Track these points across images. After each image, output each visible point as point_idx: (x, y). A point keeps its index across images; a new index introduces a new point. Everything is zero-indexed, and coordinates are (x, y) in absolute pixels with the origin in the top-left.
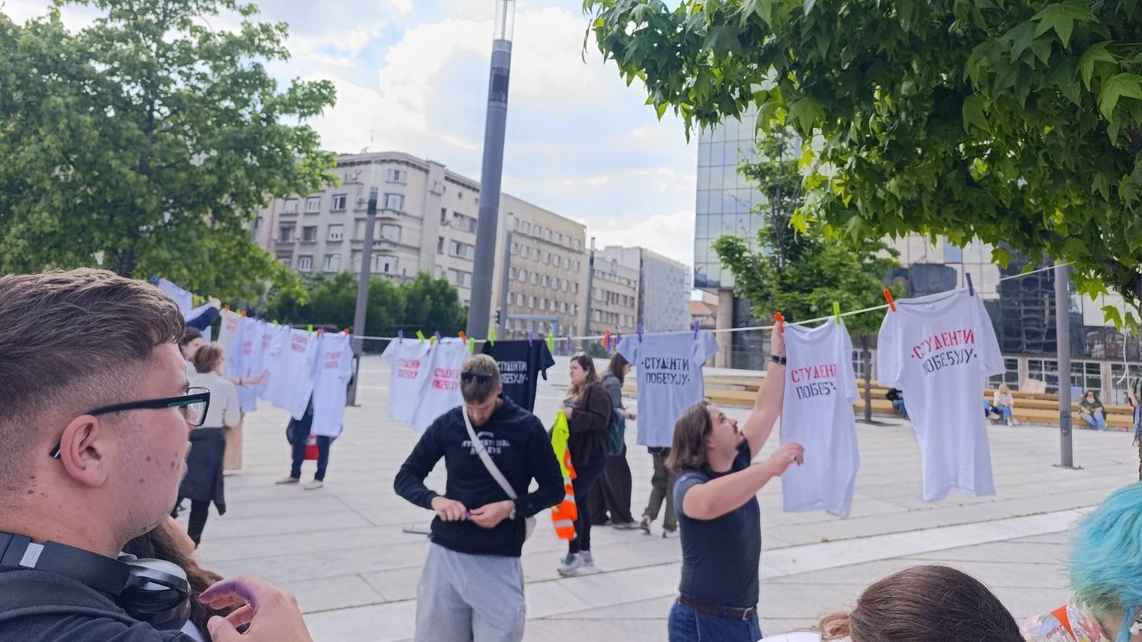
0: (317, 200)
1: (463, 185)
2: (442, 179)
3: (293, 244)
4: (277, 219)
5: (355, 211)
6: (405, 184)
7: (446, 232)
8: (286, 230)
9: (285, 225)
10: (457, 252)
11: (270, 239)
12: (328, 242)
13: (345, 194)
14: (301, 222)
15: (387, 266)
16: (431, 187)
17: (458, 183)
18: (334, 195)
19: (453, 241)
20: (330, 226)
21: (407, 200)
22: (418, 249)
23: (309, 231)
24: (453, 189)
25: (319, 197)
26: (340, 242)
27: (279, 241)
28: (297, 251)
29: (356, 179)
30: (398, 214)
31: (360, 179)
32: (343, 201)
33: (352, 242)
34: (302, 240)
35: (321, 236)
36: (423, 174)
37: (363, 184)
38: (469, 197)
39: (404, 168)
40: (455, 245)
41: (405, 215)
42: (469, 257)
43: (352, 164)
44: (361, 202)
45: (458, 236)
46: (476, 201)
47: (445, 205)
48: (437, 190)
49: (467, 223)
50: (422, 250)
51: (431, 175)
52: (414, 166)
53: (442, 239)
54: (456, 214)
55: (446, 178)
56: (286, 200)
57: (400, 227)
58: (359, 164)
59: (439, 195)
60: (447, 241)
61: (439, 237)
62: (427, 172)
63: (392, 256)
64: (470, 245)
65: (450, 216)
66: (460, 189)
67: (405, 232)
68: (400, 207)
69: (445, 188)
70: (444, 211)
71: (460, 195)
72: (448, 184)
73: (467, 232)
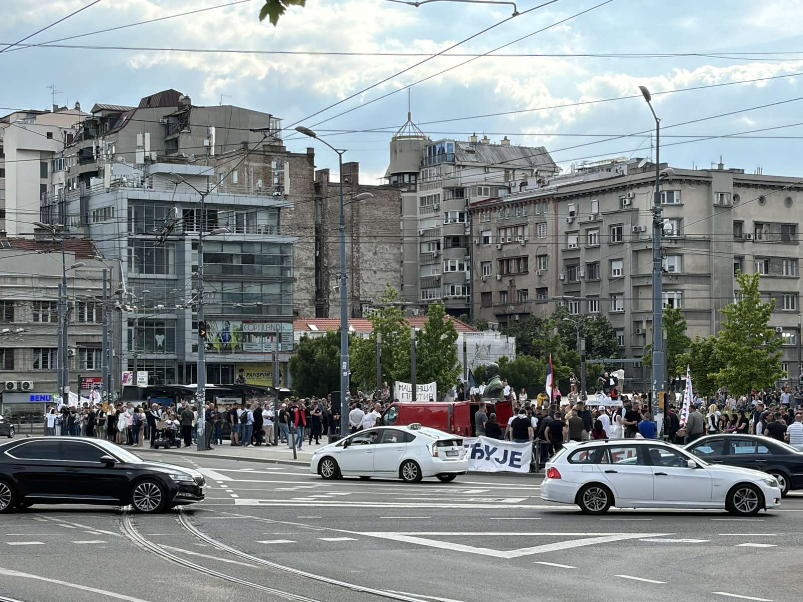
0: (596, 232)
1: (764, 187)
2: (730, 188)
3: (580, 283)
4: (561, 257)
5: (631, 242)
6: (681, 205)
7: (747, 250)
8: (571, 267)
9: (569, 263)
10: (767, 271)
11: (558, 280)
12: (611, 280)
13: (621, 224)
14: (585, 258)
15: (671, 301)
16: (716, 200)
17: (756, 186)
18: (611, 226)
19: (757, 258)
20: (611, 261)
21: (685, 222)
22: (708, 276)
23: (592, 267)
24: (749, 196)
25: (597, 229)
26: (622, 279)
27: (566, 282)
28: (584, 291)
29: (631, 204)
30: (676, 241)
31: (635, 205)
32: (620, 230)
33: (632, 277)
34: (586, 279)
35: (603, 273)
36: (703, 188)
37: (637, 210)
38: (775, 199)
39: (677, 186)
40: (762, 261)
41: (685, 240)
42: (787, 274)
43: (625, 188)
44: (637, 231)
45: (765, 250)
46: (789, 201)
47: (739, 219)
48: (725, 202)
49: (776, 231)
50: (713, 276)
51: (715, 187)
52: (689, 182)
53: (740, 259)
54: (758, 225)
55: (737, 185)
56: (567, 233)
57: (681, 255)
58: (632, 186)
59: (729, 207)
60: (748, 260)
61: (736, 258)
62: (709, 183)
63: (676, 290)
64: (787, 259)
65: (748, 229)
66: (760, 192)
67: (688, 260)
68: (678, 232)
69: (736, 197)
70: (738, 224)
71: (762, 200)
72: (741, 191)
73: (778, 243)
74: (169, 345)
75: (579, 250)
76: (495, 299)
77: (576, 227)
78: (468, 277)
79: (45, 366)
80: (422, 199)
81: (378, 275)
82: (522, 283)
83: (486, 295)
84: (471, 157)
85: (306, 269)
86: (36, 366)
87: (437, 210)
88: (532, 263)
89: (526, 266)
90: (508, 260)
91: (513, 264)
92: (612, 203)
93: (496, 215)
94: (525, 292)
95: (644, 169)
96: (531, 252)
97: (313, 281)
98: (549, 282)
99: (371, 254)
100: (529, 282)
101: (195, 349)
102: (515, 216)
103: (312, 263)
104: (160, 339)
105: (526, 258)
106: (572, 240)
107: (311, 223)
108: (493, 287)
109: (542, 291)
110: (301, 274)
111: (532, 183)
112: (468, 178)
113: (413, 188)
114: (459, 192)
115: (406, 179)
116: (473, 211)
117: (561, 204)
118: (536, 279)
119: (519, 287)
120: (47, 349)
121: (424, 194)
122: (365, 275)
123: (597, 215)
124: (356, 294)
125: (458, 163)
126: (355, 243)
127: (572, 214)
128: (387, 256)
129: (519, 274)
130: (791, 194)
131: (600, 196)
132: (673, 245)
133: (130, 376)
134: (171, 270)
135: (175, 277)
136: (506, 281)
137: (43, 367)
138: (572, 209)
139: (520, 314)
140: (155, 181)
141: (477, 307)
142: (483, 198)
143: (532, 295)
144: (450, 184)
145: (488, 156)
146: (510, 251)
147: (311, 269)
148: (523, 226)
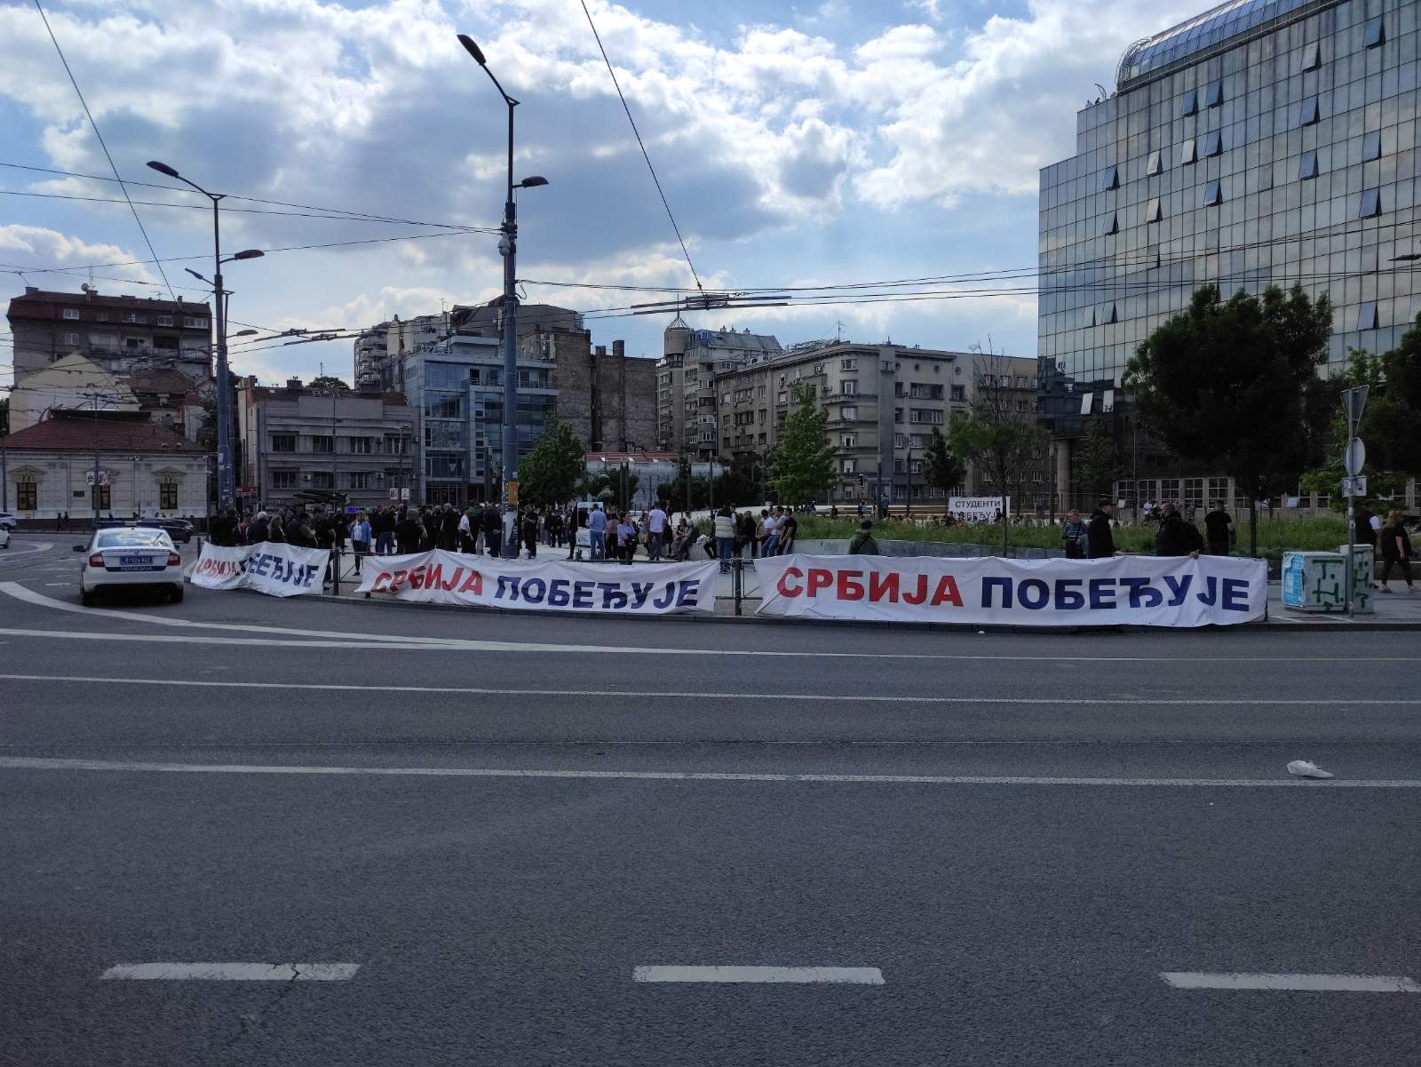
1: (918, 358)
2: (894, 360)
4: (775, 411)
5: (822, 399)
6: (858, 371)
7: (905, 404)
9: (780, 415)
10: (919, 420)
11: (773, 428)
13: (815, 386)
15: (848, 440)
16: (882, 367)
17: (913, 357)
19: (912, 409)
21: (860, 383)
22: (876, 423)
24: (907, 365)
29: (821, 371)
30: (852, 396)
31: (827, 371)
32: (814, 391)
36: (874, 357)
37: (826, 375)
38: (927, 367)
39: (853, 357)
40: (916, 413)
41: (859, 396)
42: (935, 420)
43: (817, 359)
44: (825, 390)
45: (918, 404)
46: (937, 369)
47: (900, 381)
48: (889, 369)
49: (928, 391)
50: (879, 423)
51: (882, 357)
52: (863, 353)
53: (901, 410)
54: (914, 385)
55: (898, 356)
56: (780, 393)
57: (856, 407)
58: (823, 358)
59: (892, 372)
60: (906, 411)
61: (897, 409)
62: (877, 355)
63: (852, 433)
64: (935, 411)
65: (907, 388)
66: (915, 362)
67: (861, 411)
68: (854, 391)
69: (897, 365)
70: (899, 385)
71: (917, 367)
72: (901, 361)
73: (929, 399)
74: (459, 471)
75: (787, 405)
76: (732, 442)
77: (785, 389)
78: (715, 426)
79: (360, 486)
80: (686, 372)
81: (639, 423)
82: (750, 430)
83: (726, 439)
84: (721, 342)
85: (585, 418)
86: (353, 486)
87: (695, 380)
88: (756, 415)
89: (752, 418)
90: (741, 414)
91: (744, 417)
92: (809, 370)
93: (733, 382)
94: (751, 436)
95: (833, 345)
96: (756, 408)
97: (590, 426)
98: (767, 429)
99: (633, 408)
100: (754, 429)
101: (479, 473)
102: (745, 383)
103: (588, 414)
104: (453, 467)
105: (752, 413)
106: (783, 398)
107: (588, 385)
108: (732, 434)
109: (763, 436)
110: (581, 422)
111: (760, 359)
112: (718, 356)
113: (680, 364)
114: (710, 366)
115: (676, 359)
116: (718, 379)
117: (776, 373)
118: (759, 427)
119: (747, 433)
120: (362, 473)
121: (689, 368)
122: (629, 423)
123: (798, 380)
124: (622, 436)
125: (710, 346)
126: (622, 399)
127: (783, 379)
128: (646, 409)
129: (748, 423)
130: (939, 363)
131: (802, 366)
132: (850, 400)
133: (396, 492)
134: (462, 414)
135: (464, 420)
136: (740, 429)
137: (359, 487)
138: (783, 376)
139: (748, 453)
140: (455, 349)
141: (721, 447)
142: (726, 370)
143: (756, 438)
144: (705, 360)
145: (732, 341)
146: (742, 407)
147: (588, 418)
148: (751, 389)
